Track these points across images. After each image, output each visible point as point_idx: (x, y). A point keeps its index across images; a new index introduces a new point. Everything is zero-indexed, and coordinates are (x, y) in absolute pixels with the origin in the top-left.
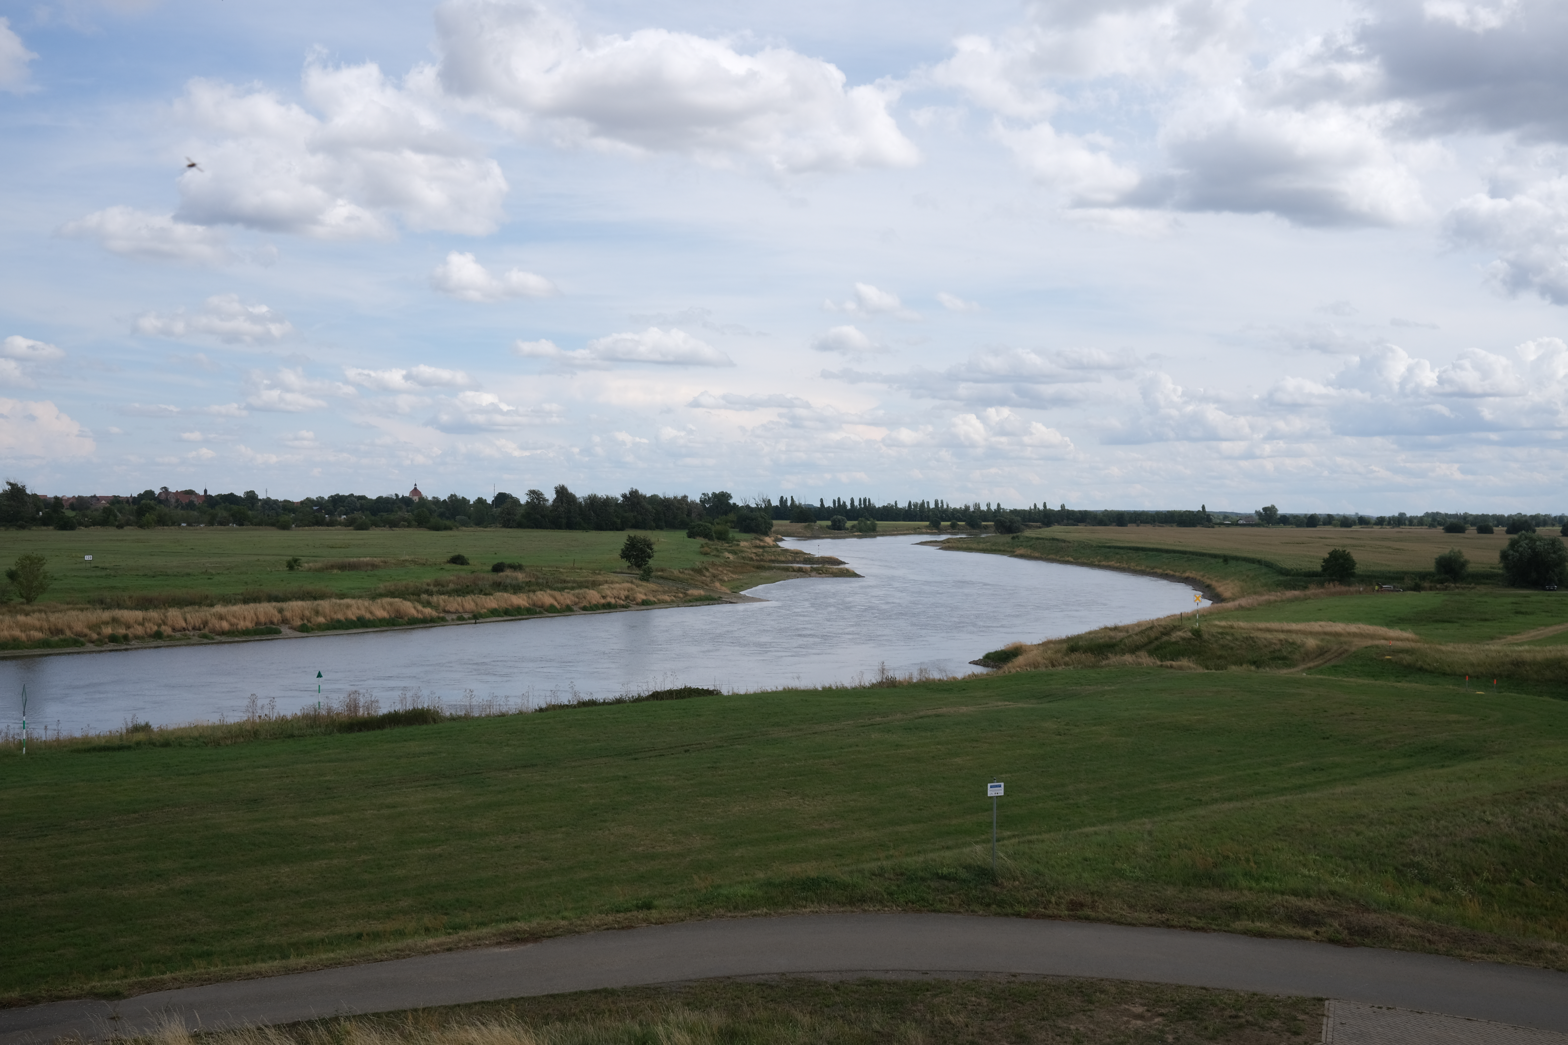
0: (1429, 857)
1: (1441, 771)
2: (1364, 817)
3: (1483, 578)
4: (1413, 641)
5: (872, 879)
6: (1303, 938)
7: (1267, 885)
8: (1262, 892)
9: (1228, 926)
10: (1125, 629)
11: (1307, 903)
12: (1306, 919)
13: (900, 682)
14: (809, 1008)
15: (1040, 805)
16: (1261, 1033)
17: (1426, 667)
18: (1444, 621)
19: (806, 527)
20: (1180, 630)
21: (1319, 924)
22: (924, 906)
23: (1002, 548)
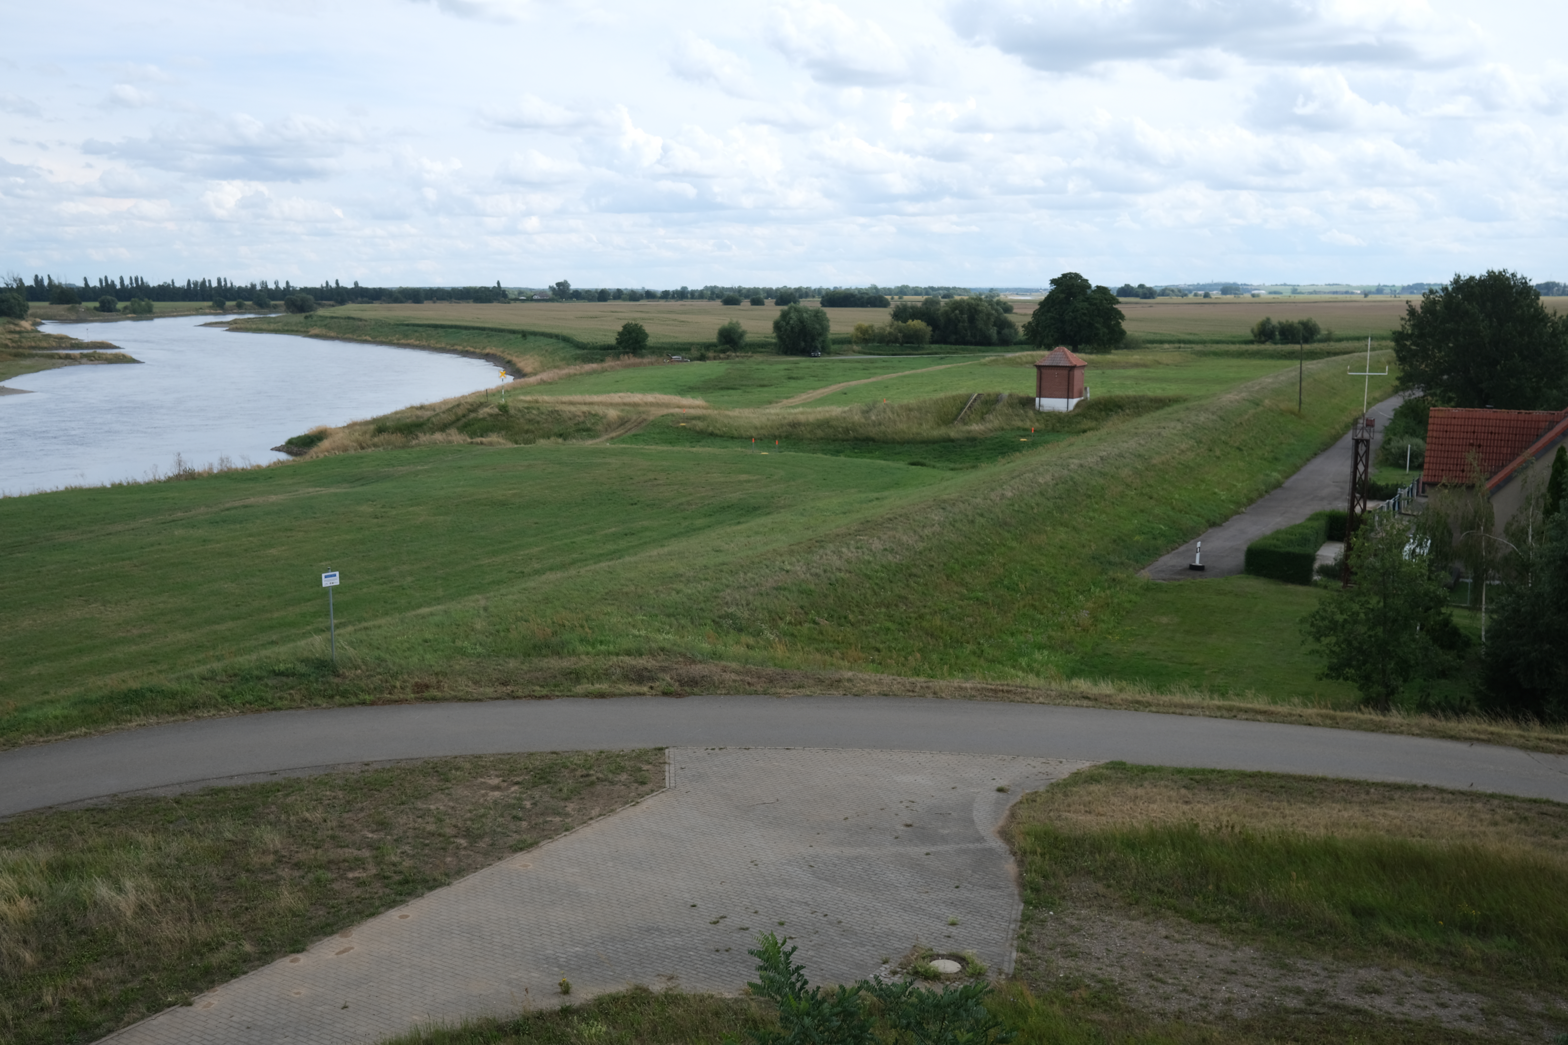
0: (740, 607)
1: (739, 527)
2: (681, 575)
3: (758, 347)
4: (703, 408)
5: (202, 684)
6: (639, 694)
7: (603, 648)
8: (598, 655)
9: (570, 691)
10: (432, 407)
11: (641, 661)
12: (640, 677)
13: (200, 474)
14: (150, 827)
15: (365, 590)
16: (612, 787)
17: (717, 432)
18: (728, 389)
19: (69, 309)
20: (486, 407)
21: (653, 679)
22: (263, 706)
23: (295, 328)
